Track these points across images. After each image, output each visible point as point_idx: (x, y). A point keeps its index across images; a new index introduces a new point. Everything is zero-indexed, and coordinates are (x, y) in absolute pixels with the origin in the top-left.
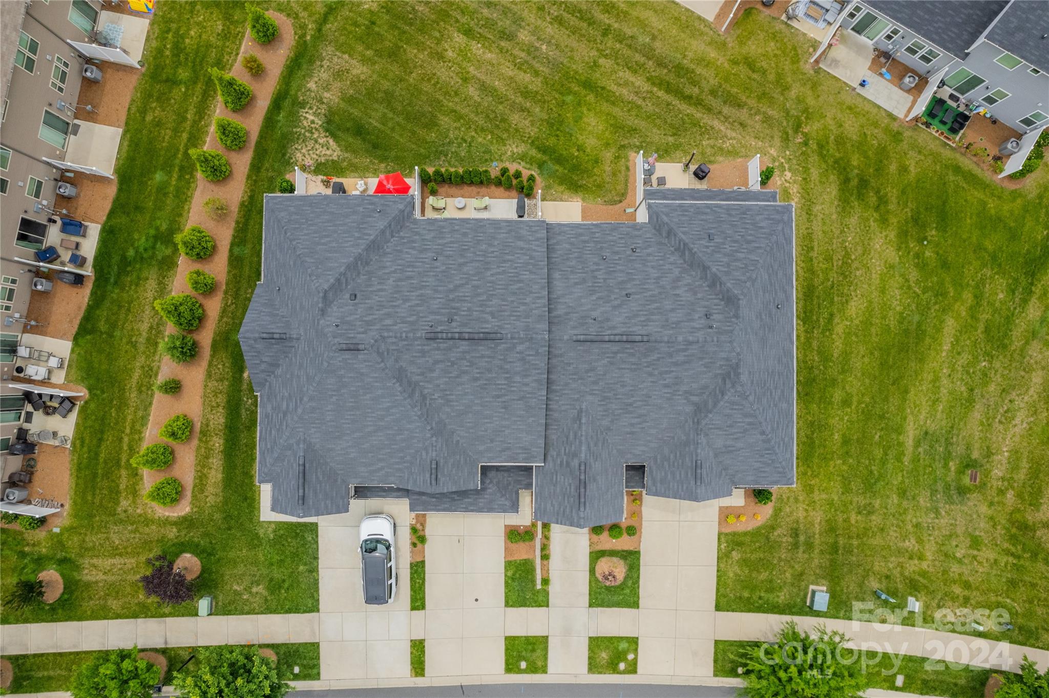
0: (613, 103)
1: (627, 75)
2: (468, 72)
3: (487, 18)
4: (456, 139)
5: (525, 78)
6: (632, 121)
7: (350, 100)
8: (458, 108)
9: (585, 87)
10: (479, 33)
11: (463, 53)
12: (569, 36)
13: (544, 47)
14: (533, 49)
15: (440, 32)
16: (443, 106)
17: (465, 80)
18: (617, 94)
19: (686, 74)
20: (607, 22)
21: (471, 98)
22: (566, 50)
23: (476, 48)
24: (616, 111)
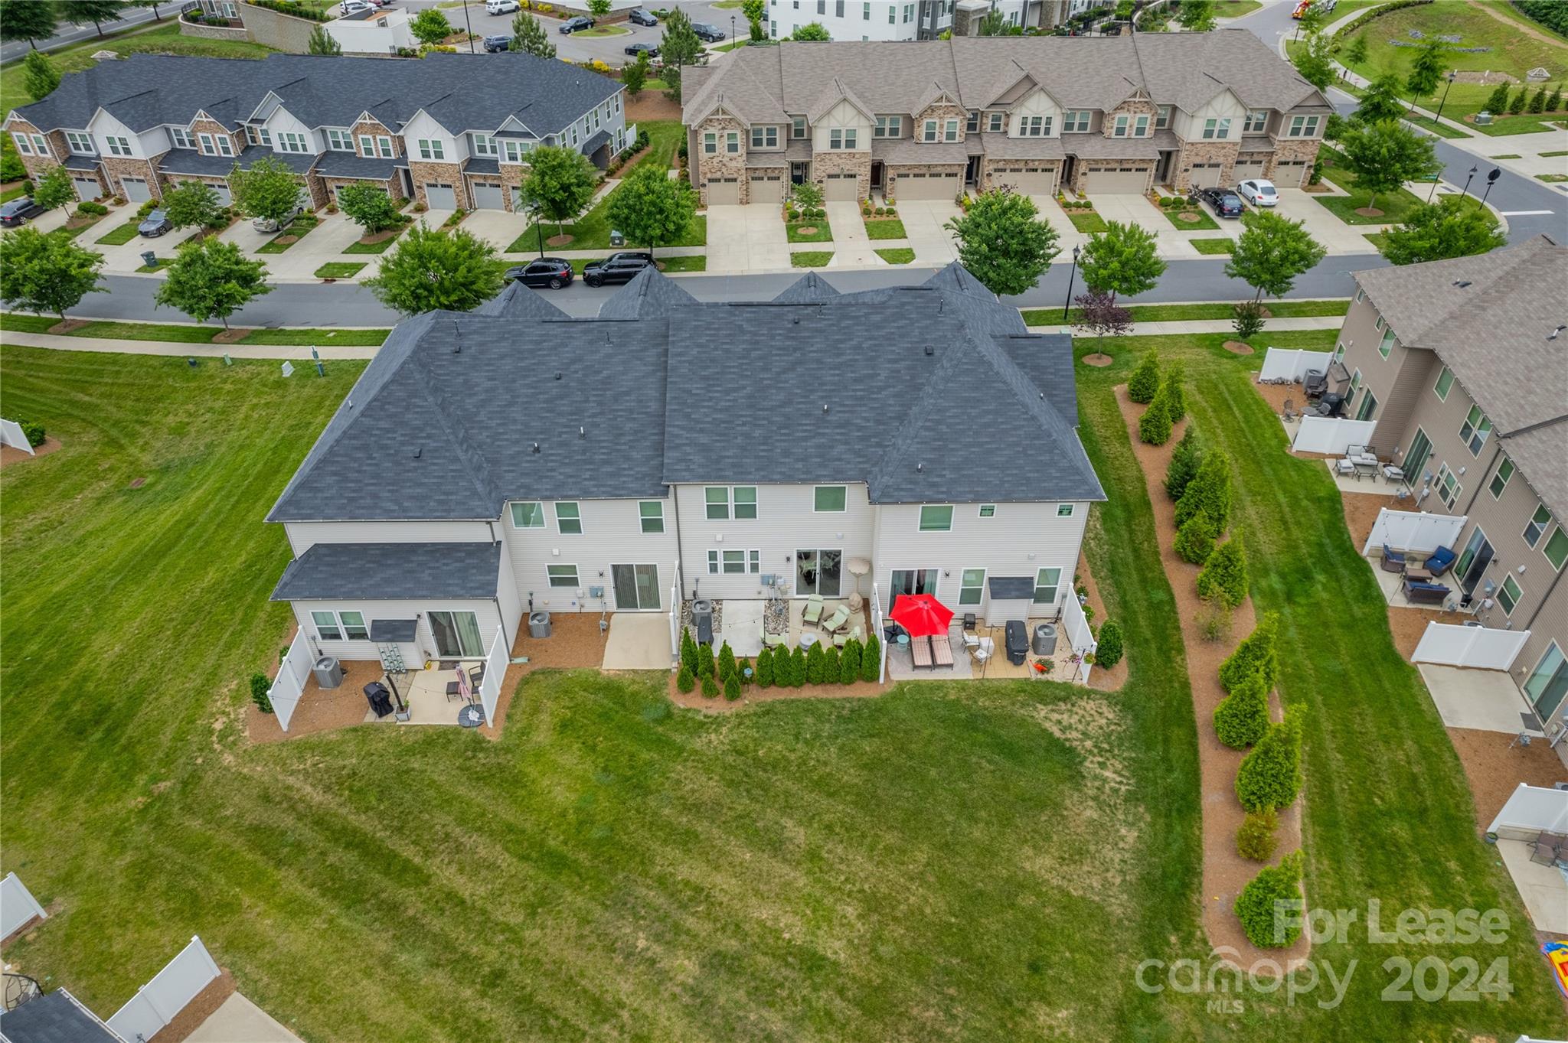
0: (510, 829)
1: (466, 888)
2: (809, 872)
3: (772, 1005)
4: (823, 745)
5: (689, 870)
6: (478, 797)
7: (1039, 803)
8: (825, 802)
9: (563, 857)
10: (787, 964)
11: (822, 916)
12: (582, 975)
13: (641, 943)
14: (668, 937)
15: (879, 959)
16: (856, 803)
17: (813, 855)
18: (498, 847)
19: (341, 888)
20: (486, 1003)
21: (800, 823)
22: (593, 939)
23: (794, 928)
24: (508, 814)
